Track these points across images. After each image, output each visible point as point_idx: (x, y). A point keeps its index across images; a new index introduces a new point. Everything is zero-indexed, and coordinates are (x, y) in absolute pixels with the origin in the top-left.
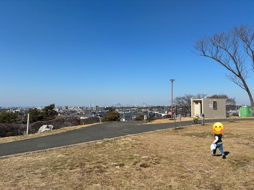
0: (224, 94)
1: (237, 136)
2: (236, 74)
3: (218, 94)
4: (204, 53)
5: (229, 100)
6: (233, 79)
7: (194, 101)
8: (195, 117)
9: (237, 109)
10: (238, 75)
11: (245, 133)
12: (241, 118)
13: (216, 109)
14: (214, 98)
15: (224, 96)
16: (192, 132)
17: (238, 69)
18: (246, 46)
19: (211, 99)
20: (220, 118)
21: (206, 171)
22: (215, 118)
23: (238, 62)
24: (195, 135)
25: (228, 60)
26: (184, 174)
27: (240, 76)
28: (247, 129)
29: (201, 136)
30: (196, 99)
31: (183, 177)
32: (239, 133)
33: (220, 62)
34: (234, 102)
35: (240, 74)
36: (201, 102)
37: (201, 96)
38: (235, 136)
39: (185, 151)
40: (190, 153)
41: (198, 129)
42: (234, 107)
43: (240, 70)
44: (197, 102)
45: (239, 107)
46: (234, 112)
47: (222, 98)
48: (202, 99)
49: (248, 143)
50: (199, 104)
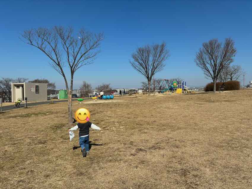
0: (46, 79)
1: (57, 113)
2: (56, 63)
3: (40, 79)
4: (31, 42)
5: (50, 85)
6: (54, 67)
7: (15, 85)
8: (17, 101)
9: (57, 94)
10: (58, 64)
11: (62, 110)
12: (60, 100)
13: (38, 93)
14: (36, 82)
15: (45, 80)
16: (15, 114)
17: (57, 59)
18: (63, 43)
19: (33, 83)
20: (42, 101)
21: (34, 137)
22: (38, 102)
23: (58, 54)
24: (19, 117)
25: (51, 52)
26: (16, 142)
27: (59, 65)
28: (64, 107)
29: (26, 116)
30: (17, 83)
31: (15, 144)
32: (58, 111)
33: (44, 52)
34: (54, 87)
35: (59, 64)
36: (22, 86)
37: (22, 80)
38: (55, 113)
39: (12, 129)
40: (18, 129)
41: (22, 111)
42: (54, 92)
43: (59, 61)
44: (18, 86)
45: (57, 92)
46: (54, 96)
47: (44, 83)
48: (24, 84)
49: (64, 116)
50: (21, 88)
